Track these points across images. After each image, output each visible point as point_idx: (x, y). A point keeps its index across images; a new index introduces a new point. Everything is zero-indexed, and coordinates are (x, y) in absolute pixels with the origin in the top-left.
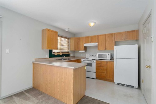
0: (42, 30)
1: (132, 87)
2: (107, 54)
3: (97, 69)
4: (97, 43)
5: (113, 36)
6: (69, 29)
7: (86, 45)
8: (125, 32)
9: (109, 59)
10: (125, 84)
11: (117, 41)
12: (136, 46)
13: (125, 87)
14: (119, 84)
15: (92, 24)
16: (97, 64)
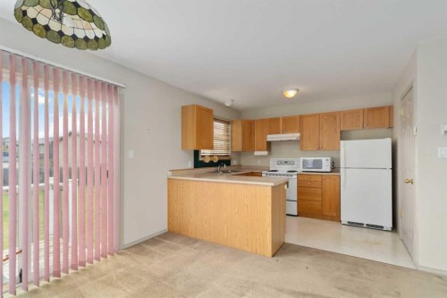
0: (183, 107)
1: (380, 228)
2: (324, 159)
3: (299, 193)
4: (298, 135)
5: (335, 118)
6: (233, 100)
7: (270, 138)
8: (364, 110)
9: (329, 170)
10: (365, 222)
11: (345, 129)
12: (388, 142)
13: (365, 230)
14: (351, 224)
15: (291, 94)
16: (299, 181)
